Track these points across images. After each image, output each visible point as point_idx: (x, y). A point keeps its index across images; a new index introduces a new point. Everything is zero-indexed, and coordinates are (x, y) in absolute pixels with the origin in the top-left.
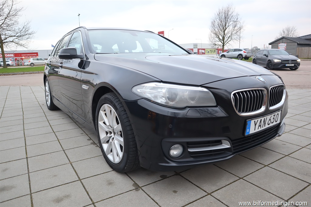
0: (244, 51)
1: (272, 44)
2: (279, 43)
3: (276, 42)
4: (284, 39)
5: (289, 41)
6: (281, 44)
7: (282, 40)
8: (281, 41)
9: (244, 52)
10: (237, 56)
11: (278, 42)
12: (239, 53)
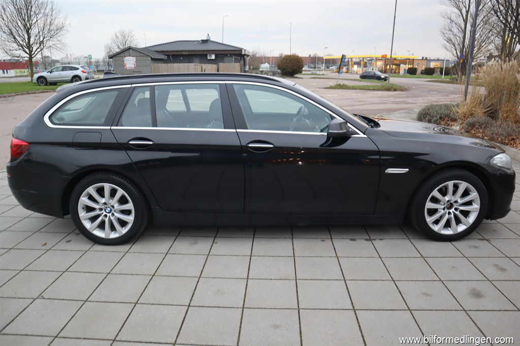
0: (83, 70)
1: (113, 58)
2: (125, 57)
3: (120, 55)
4: (131, 51)
5: (138, 54)
6: (127, 58)
7: (128, 51)
8: (127, 53)
9: (83, 72)
10: (70, 78)
11: (122, 55)
12: (72, 73)
